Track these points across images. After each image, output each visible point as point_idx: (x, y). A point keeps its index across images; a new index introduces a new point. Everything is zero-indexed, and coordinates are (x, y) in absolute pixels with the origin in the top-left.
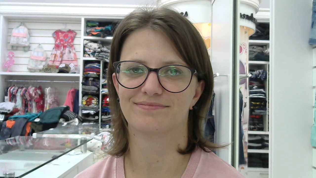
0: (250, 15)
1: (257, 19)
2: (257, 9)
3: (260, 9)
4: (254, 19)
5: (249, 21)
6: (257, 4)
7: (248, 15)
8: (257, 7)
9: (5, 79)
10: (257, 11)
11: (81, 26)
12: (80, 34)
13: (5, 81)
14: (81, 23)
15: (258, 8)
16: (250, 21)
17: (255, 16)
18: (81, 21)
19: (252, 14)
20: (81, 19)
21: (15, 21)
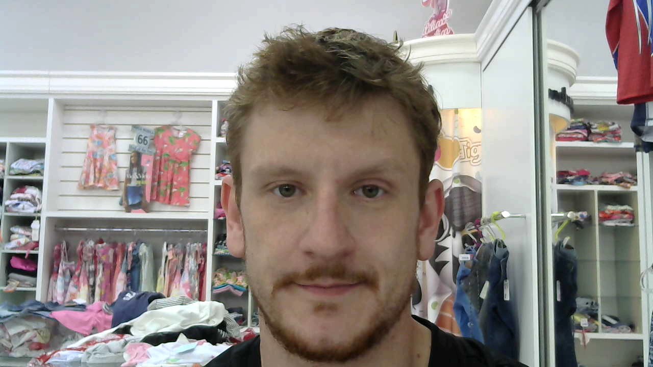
0: (559, 91)
1: (573, 98)
2: (573, 77)
3: (578, 78)
4: (569, 98)
5: (557, 102)
6: (573, 68)
7: (556, 90)
8: (573, 74)
9: (55, 226)
10: (572, 81)
11: (211, 117)
12: (209, 133)
13: (56, 231)
14: (211, 112)
15: (575, 77)
16: (560, 103)
17: (569, 93)
18: (211, 107)
19: (564, 89)
20: (211, 102)
21: (77, 108)
